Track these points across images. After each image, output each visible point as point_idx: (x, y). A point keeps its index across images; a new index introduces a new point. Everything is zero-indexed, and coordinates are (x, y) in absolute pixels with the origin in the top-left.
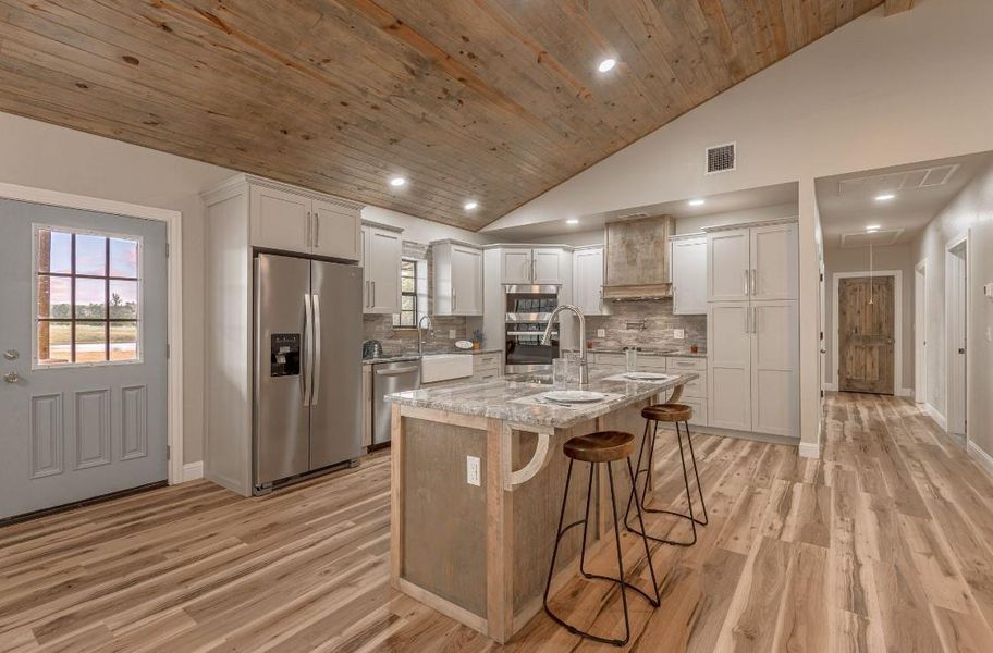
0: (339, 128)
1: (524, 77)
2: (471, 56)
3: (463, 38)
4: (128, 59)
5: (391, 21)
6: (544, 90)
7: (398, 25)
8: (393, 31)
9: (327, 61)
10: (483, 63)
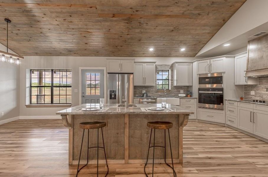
0: (125, 42)
1: (159, 7)
2: (137, 11)
3: (130, 8)
4: (86, 43)
5: (112, 15)
6: (171, 6)
7: (114, 15)
8: (114, 17)
9: (110, 30)
10: (142, 11)
